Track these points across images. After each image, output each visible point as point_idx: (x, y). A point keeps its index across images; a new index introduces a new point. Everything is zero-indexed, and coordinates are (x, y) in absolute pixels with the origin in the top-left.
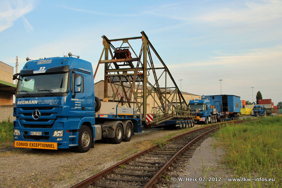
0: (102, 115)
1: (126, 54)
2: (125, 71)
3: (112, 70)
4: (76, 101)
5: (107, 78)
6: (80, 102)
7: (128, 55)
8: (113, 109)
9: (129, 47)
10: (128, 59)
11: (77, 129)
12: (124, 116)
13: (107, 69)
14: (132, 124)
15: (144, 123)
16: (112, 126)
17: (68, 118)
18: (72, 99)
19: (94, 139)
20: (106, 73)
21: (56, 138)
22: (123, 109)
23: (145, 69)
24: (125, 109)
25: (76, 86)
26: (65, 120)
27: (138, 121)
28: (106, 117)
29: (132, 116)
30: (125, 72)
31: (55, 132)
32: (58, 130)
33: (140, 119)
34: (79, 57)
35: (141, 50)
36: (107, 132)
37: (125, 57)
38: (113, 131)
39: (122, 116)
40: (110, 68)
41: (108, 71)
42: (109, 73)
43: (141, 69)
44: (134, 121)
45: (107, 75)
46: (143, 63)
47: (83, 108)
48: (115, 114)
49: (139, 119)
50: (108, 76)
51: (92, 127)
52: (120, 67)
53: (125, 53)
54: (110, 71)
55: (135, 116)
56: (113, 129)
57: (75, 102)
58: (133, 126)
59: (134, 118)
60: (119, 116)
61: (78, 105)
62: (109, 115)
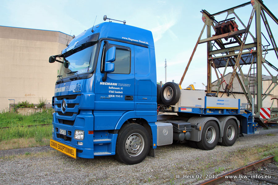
0: (185, 108)
1: (230, 27)
2: (232, 50)
3: (217, 51)
4: (111, 86)
5: (211, 62)
6: (120, 87)
7: (233, 28)
8: (200, 99)
9: (234, 18)
10: (232, 33)
11: (114, 130)
12: (222, 110)
13: (210, 52)
14: (238, 121)
15: (257, 120)
16: (197, 124)
17: (94, 112)
18: (101, 83)
19: (154, 145)
20: (209, 55)
21: (78, 141)
22: (218, 100)
23: (258, 45)
24: (223, 101)
25: (106, 63)
26: (89, 115)
27: (247, 118)
28: (189, 110)
29: (236, 111)
30: (231, 52)
31: (77, 132)
32: (79, 130)
33: (251, 114)
34: (125, 23)
35: (251, 18)
36: (188, 133)
37: (229, 31)
38: (199, 132)
39: (217, 110)
40: (214, 49)
41: (211, 53)
42: (213, 56)
43: (253, 45)
44: (240, 117)
45: (210, 58)
46: (255, 37)
47: (127, 97)
48: (203, 107)
49: (249, 114)
50: (211, 60)
51: (150, 126)
52: (226, 46)
53: (229, 25)
54: (214, 53)
55: (241, 111)
56: (198, 129)
57: (109, 88)
58: (239, 124)
59: (241, 113)
60: (210, 110)
61: (117, 92)
62: (193, 109)
